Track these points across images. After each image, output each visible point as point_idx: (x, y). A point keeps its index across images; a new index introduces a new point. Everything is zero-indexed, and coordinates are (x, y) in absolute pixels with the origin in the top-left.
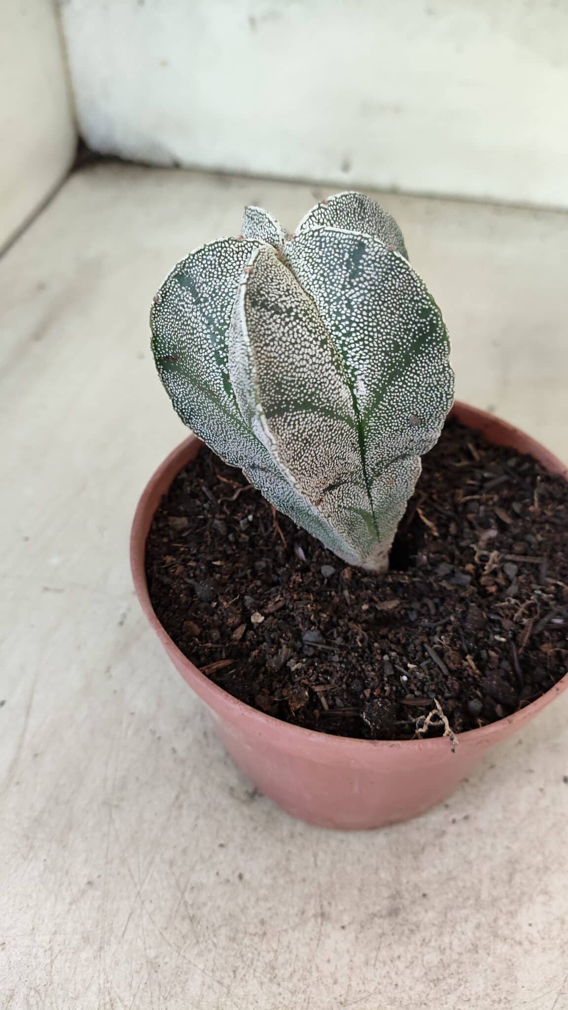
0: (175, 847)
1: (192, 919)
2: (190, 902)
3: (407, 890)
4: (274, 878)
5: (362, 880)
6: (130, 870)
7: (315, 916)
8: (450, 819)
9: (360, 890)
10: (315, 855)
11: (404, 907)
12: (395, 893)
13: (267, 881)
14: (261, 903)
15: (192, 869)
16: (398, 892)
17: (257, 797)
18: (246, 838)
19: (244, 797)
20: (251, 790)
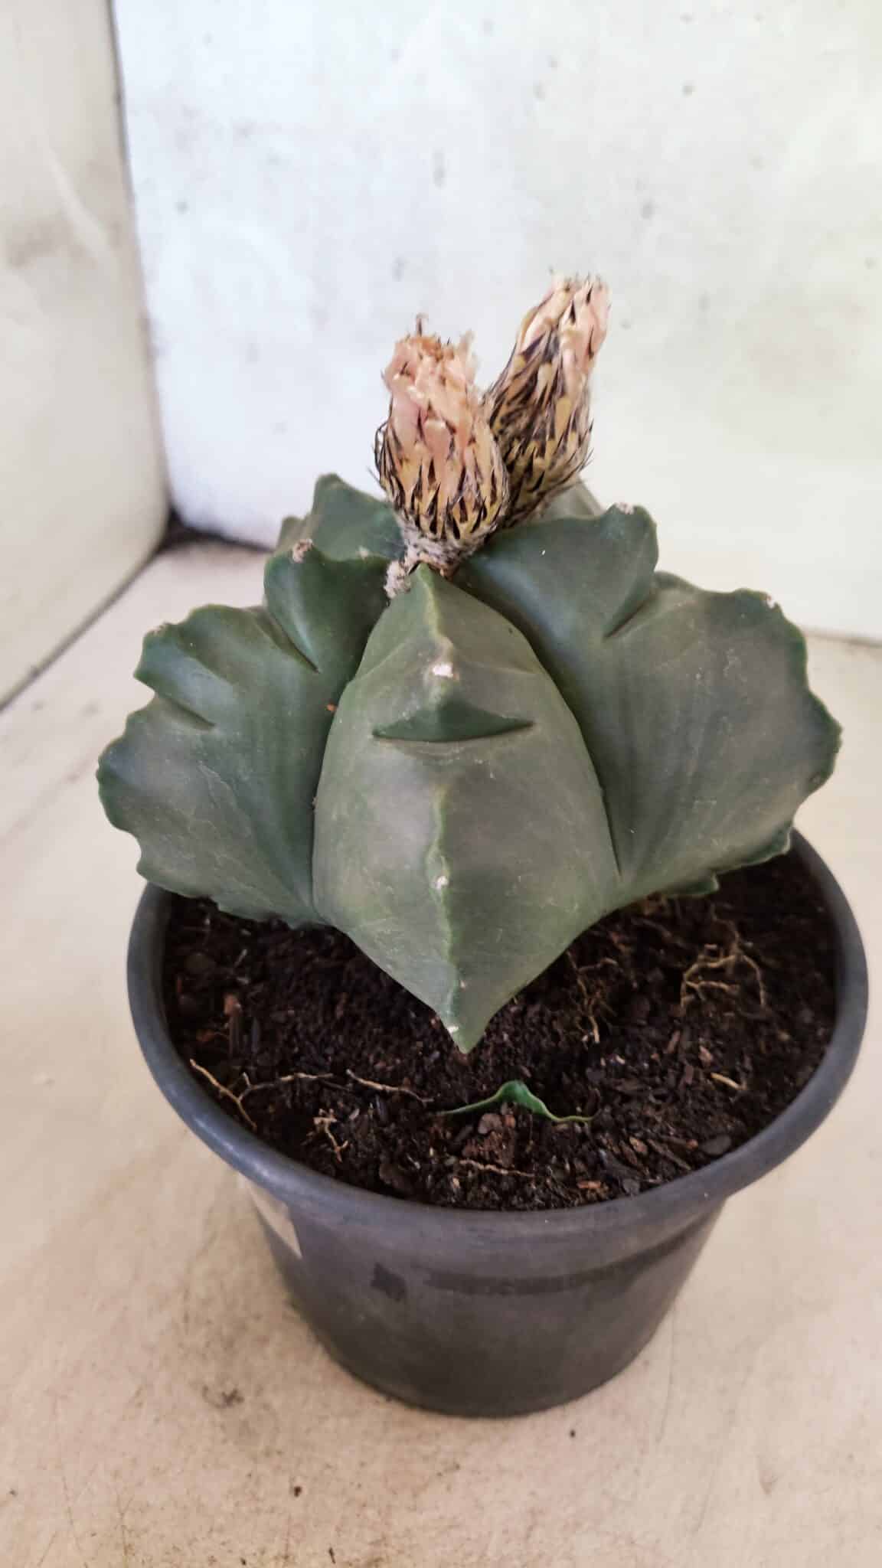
0: (124, 1454)
1: (128, 1549)
2: (129, 1527)
3: (396, 1536)
4: (237, 1504)
6: (64, 1479)
7: (276, 1558)
9: (338, 1529)
11: (388, 1557)
12: (380, 1538)
13: (228, 1506)
14: (215, 1535)
15: (140, 1484)
16: (384, 1538)
17: (234, 1403)
19: (219, 1401)
20: (228, 1393)
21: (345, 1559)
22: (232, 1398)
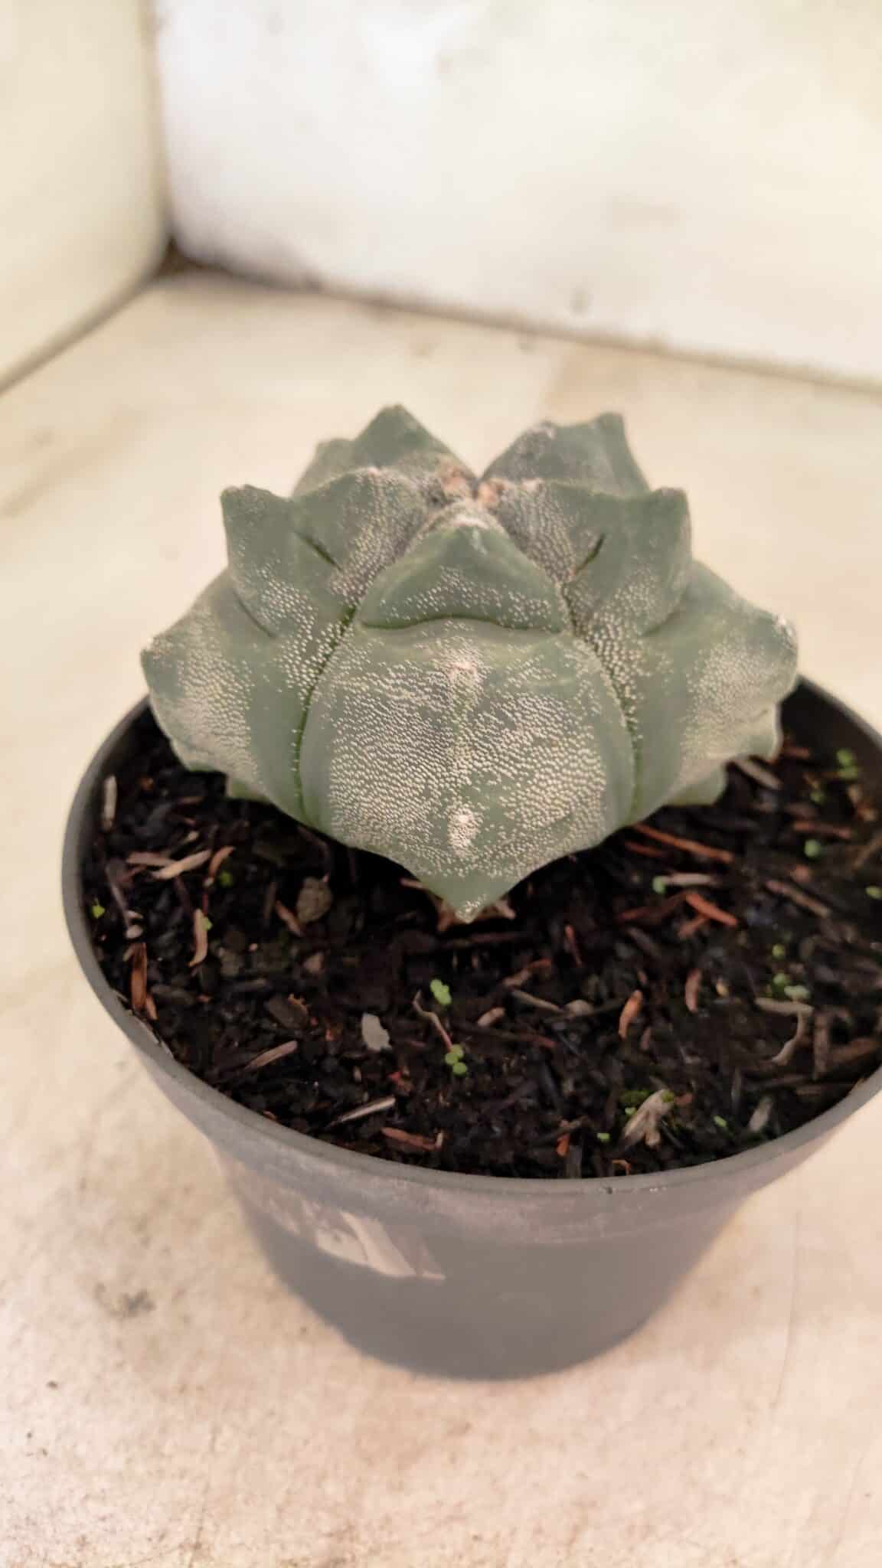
5: (288, 1492)
10: (216, 1431)
12: (344, 1528)
14: (91, 1504)
20: (133, 1294)
21: (288, 1556)
22: (136, 1305)
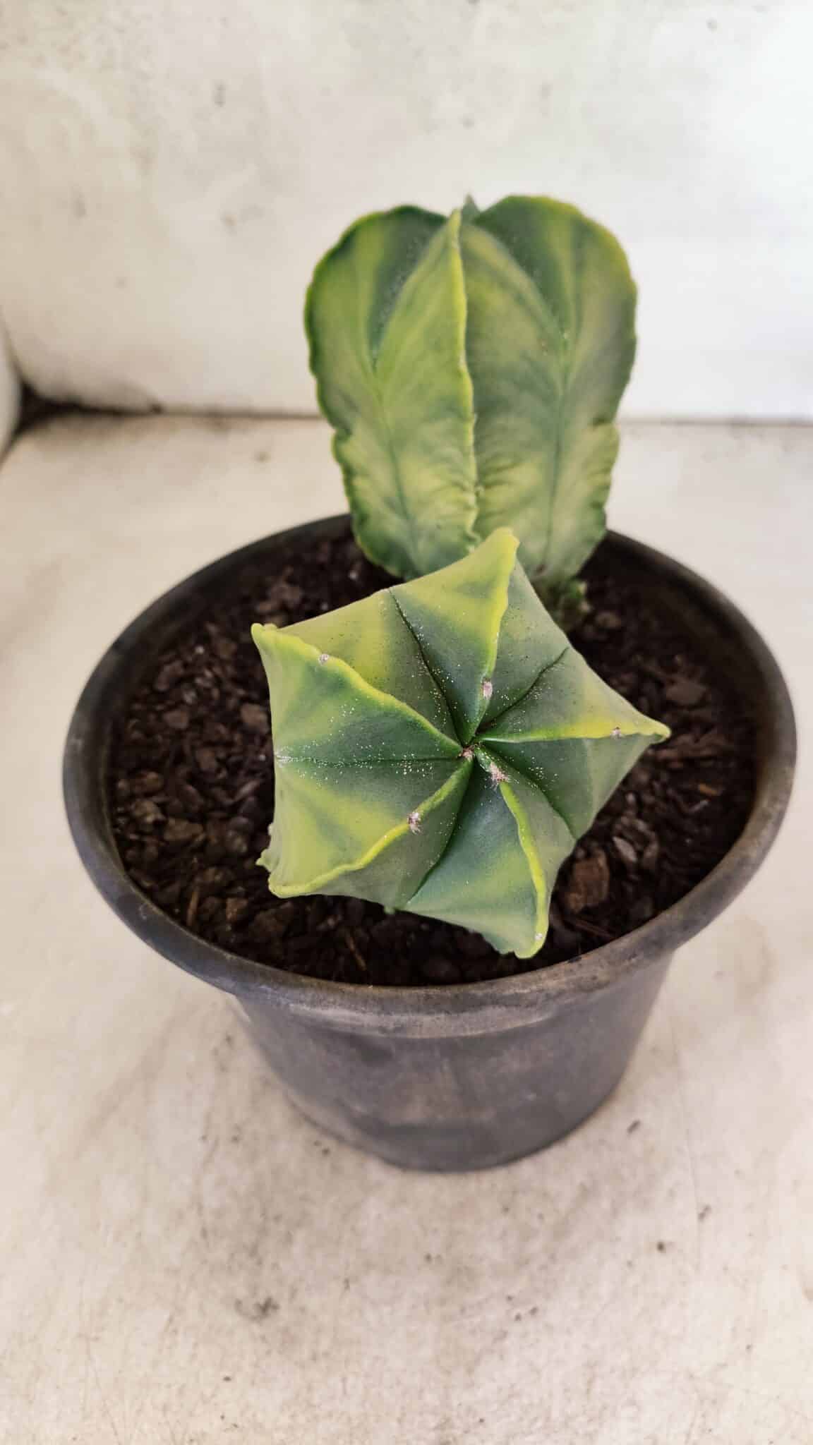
8: (514, 1314)
18: (256, 1365)
